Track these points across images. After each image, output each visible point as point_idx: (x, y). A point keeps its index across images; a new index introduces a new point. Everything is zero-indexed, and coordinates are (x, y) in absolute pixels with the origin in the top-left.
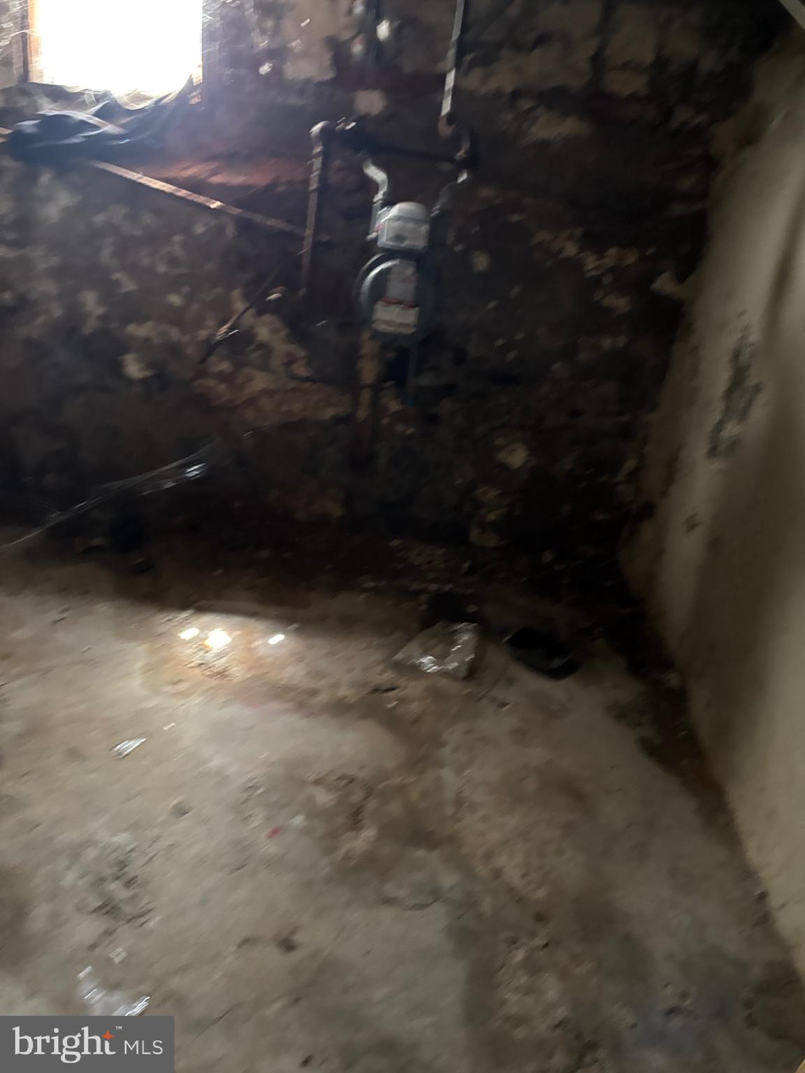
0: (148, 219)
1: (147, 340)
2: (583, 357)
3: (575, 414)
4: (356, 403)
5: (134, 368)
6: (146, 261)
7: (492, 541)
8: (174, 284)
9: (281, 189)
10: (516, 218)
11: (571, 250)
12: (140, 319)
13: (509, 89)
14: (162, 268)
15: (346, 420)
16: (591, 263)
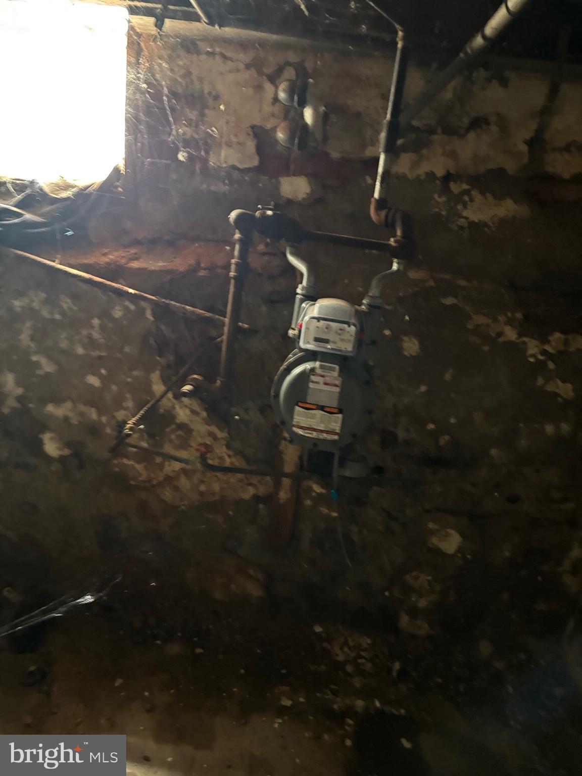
0: (66, 303)
1: (66, 419)
2: (523, 443)
3: (513, 499)
4: (278, 485)
5: (51, 447)
6: (64, 344)
7: (423, 628)
8: (92, 366)
9: (202, 273)
10: (449, 301)
11: (511, 334)
12: (58, 401)
13: (440, 173)
14: (80, 351)
15: (269, 499)
16: (533, 348)
